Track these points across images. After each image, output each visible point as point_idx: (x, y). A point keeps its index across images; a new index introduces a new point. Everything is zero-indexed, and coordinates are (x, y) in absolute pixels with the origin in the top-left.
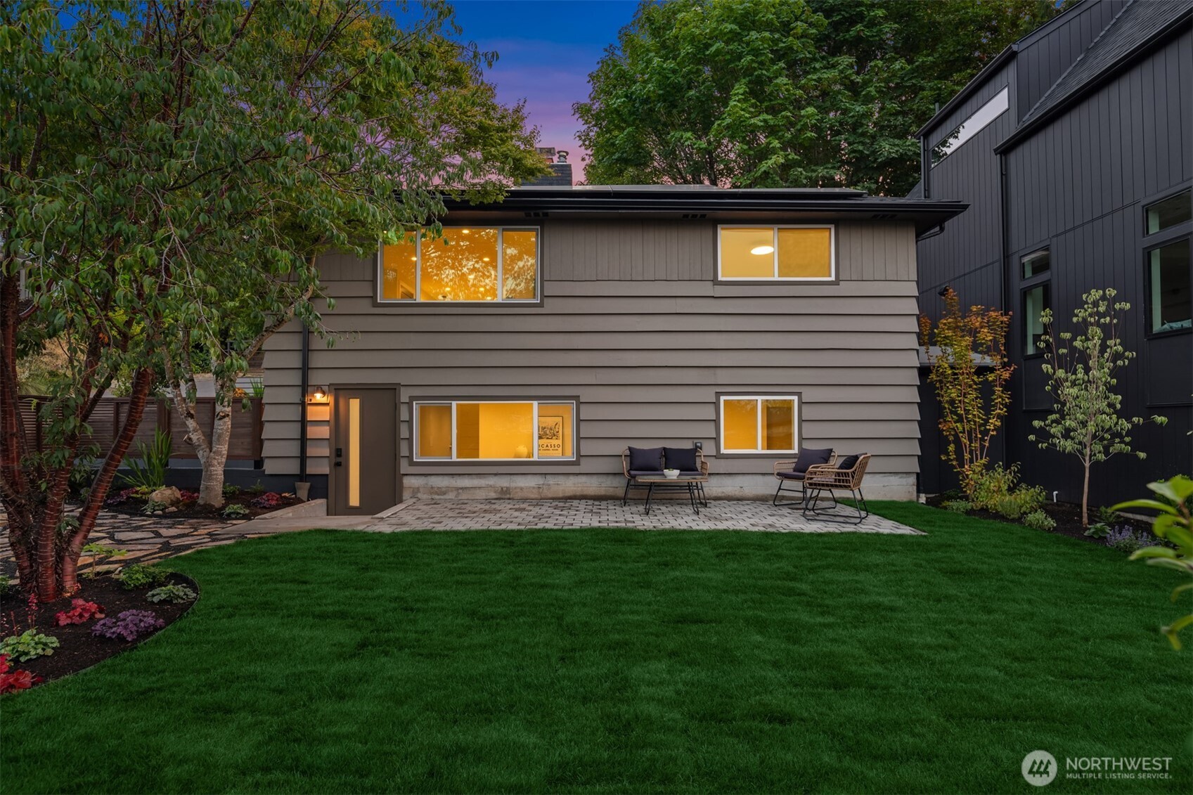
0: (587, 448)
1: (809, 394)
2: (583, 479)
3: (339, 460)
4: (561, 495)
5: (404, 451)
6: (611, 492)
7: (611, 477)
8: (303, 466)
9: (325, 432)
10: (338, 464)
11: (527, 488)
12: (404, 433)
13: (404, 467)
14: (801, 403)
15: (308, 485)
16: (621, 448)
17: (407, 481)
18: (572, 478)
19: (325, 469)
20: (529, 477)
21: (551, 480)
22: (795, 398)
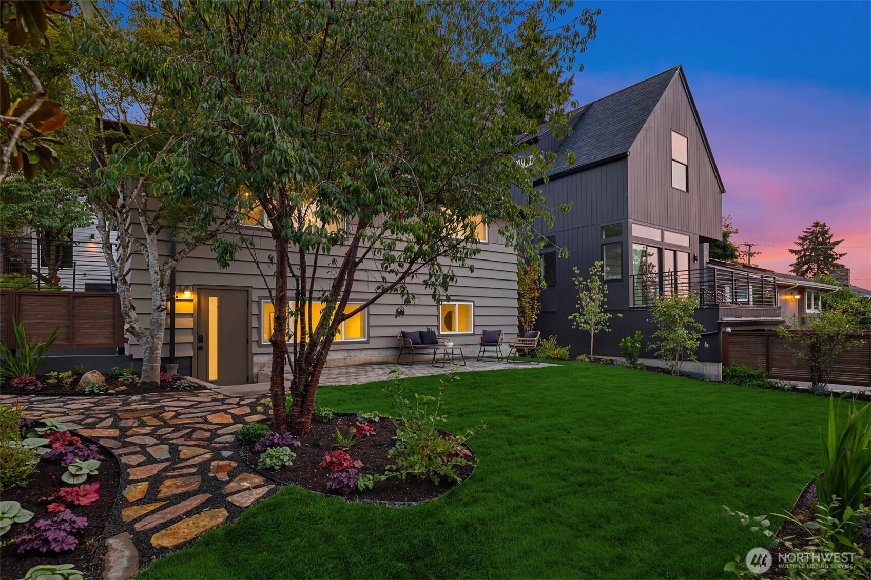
0: (374, 332)
1: (479, 302)
2: (370, 352)
3: (200, 344)
4: (357, 363)
5: (255, 337)
6: (385, 359)
7: (385, 350)
8: (172, 351)
9: (189, 323)
10: (200, 348)
11: (338, 359)
12: (255, 323)
13: (255, 349)
14: (475, 306)
15: (177, 366)
16: (396, 332)
17: (256, 359)
18: (364, 351)
19: (190, 353)
20: (339, 352)
21: (352, 354)
22: (472, 303)
